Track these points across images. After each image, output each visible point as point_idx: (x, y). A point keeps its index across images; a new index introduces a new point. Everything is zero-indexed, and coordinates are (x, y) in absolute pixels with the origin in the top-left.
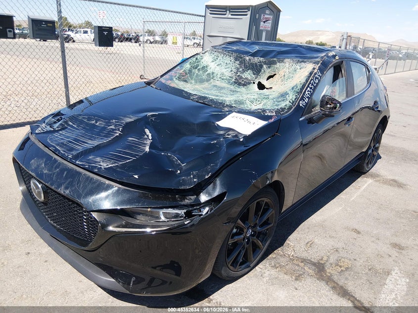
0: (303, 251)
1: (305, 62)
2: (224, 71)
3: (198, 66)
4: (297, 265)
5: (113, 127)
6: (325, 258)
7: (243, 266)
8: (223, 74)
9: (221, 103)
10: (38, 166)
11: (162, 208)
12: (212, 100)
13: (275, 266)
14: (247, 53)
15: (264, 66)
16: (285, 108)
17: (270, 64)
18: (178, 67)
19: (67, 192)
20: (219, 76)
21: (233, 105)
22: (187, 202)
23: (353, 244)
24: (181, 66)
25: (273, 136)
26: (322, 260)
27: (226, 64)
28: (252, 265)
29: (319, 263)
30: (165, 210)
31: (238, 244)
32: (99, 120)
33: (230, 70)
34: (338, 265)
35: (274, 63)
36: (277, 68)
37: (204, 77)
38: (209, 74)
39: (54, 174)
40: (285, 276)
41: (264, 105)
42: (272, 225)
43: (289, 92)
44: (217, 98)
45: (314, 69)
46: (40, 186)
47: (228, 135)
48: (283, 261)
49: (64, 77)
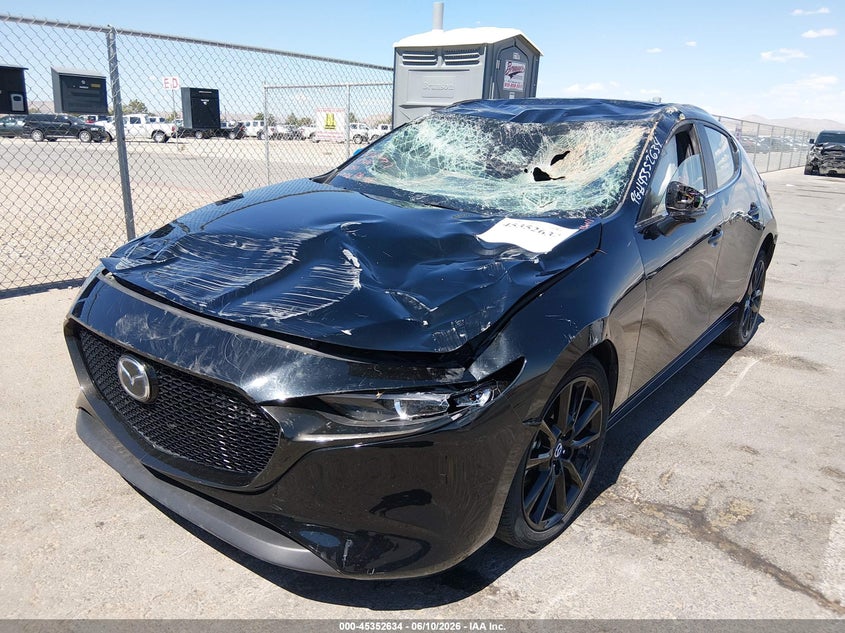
0: (656, 491)
1: (626, 125)
2: (463, 152)
3: (411, 145)
4: (650, 516)
5: (276, 250)
6: (702, 501)
7: (551, 520)
8: (461, 159)
9: (474, 206)
10: (135, 329)
11: (402, 391)
12: (454, 201)
13: (609, 520)
14: (507, 117)
15: (545, 138)
16: (603, 207)
17: (556, 133)
18: (372, 149)
19: (209, 370)
20: (453, 163)
21: (499, 208)
22: (449, 378)
23: (750, 473)
24: (379, 148)
25: (592, 255)
26: (696, 504)
27: (467, 139)
28: (565, 519)
29: (692, 511)
30: (408, 397)
31: (540, 472)
32: (245, 241)
33: (475, 150)
34: (730, 512)
35: (565, 131)
36: (570, 140)
37: (426, 165)
38: (433, 160)
39: (173, 339)
40: (633, 537)
41: (559, 204)
42: (598, 436)
43: (606, 179)
44: (463, 197)
45: (646, 135)
46: (141, 368)
47: (506, 256)
48: (622, 511)
49: (124, 190)
